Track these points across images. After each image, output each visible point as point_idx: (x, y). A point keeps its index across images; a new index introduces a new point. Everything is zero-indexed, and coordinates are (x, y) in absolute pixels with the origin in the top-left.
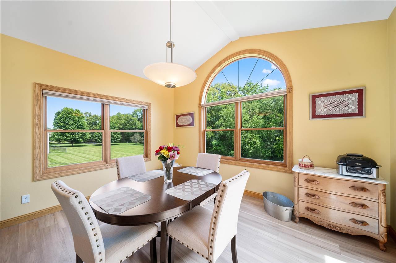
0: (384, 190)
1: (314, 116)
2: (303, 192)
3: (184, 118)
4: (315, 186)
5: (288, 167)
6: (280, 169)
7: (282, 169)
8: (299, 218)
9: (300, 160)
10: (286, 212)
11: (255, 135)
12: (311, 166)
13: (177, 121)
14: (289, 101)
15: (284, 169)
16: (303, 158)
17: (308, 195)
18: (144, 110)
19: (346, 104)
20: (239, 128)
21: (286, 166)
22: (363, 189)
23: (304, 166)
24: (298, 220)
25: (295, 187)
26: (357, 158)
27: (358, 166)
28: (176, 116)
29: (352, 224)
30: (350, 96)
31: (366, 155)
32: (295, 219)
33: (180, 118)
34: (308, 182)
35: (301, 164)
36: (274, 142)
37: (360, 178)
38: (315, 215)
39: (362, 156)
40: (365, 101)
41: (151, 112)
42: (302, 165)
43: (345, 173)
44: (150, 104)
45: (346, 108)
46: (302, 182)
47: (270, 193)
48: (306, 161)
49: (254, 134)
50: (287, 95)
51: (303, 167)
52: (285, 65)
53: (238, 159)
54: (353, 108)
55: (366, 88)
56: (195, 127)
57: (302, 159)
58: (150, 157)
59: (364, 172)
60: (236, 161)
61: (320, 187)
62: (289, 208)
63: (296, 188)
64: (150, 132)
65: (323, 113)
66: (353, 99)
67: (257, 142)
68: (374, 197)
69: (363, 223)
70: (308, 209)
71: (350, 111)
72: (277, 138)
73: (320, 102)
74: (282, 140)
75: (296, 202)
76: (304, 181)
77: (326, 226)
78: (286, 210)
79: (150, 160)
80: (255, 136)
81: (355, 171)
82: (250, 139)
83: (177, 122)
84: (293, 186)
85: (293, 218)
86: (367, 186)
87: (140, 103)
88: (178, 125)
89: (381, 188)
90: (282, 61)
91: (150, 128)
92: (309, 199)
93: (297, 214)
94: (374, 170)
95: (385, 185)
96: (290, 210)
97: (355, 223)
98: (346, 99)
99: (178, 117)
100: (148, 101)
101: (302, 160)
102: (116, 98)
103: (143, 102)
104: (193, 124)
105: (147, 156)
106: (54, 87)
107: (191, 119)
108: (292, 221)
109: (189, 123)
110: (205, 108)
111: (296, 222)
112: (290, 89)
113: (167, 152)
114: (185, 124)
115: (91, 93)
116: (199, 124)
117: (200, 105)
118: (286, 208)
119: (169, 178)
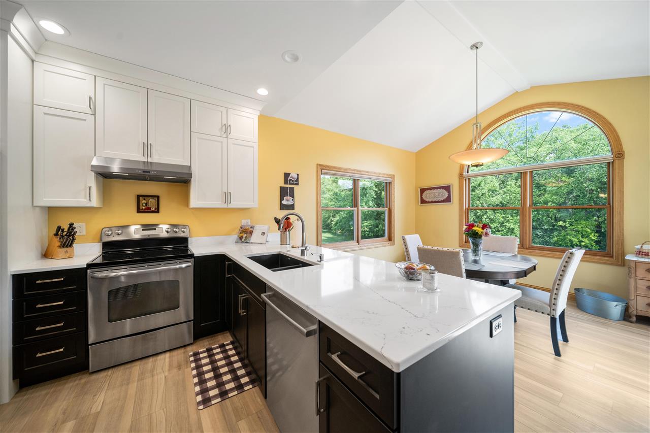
2: (643, 284)
3: (434, 193)
5: (614, 257)
6: (600, 260)
7: (605, 260)
8: (637, 316)
9: (639, 247)
10: (616, 309)
11: (512, 216)
13: (421, 196)
15: (608, 260)
16: (643, 244)
17: (649, 288)
18: (386, 183)
20: (528, 206)
21: (612, 257)
23: (644, 254)
24: (634, 319)
25: (630, 278)
28: (421, 189)
32: (630, 317)
33: (427, 192)
34: (649, 272)
35: (639, 252)
36: (552, 231)
41: (394, 186)
42: (641, 253)
44: (394, 175)
46: (642, 273)
48: (648, 248)
49: (509, 216)
50: (613, 162)
51: (642, 255)
52: (610, 124)
53: (527, 247)
56: (452, 204)
57: (640, 246)
58: (394, 241)
60: (524, 249)
62: (620, 303)
63: (632, 281)
64: (394, 210)
67: (516, 229)
70: (649, 305)
72: (561, 223)
74: (571, 227)
75: (632, 298)
76: (644, 270)
78: (616, 305)
79: (394, 244)
80: (511, 218)
82: (502, 224)
83: (421, 198)
84: (628, 278)
85: (626, 316)
87: (385, 176)
88: (423, 202)
90: (604, 118)
91: (394, 205)
93: (633, 311)
96: (622, 306)
99: (423, 191)
101: (642, 247)
102: (367, 172)
103: (387, 175)
104: (448, 200)
105: (390, 239)
106: (328, 166)
107: (446, 194)
108: (624, 319)
109: (442, 199)
110: (469, 179)
111: (631, 322)
112: (619, 155)
113: (480, 230)
114: (435, 200)
115: (350, 169)
116: (460, 200)
117: (461, 175)
118: (615, 303)
119: (477, 255)
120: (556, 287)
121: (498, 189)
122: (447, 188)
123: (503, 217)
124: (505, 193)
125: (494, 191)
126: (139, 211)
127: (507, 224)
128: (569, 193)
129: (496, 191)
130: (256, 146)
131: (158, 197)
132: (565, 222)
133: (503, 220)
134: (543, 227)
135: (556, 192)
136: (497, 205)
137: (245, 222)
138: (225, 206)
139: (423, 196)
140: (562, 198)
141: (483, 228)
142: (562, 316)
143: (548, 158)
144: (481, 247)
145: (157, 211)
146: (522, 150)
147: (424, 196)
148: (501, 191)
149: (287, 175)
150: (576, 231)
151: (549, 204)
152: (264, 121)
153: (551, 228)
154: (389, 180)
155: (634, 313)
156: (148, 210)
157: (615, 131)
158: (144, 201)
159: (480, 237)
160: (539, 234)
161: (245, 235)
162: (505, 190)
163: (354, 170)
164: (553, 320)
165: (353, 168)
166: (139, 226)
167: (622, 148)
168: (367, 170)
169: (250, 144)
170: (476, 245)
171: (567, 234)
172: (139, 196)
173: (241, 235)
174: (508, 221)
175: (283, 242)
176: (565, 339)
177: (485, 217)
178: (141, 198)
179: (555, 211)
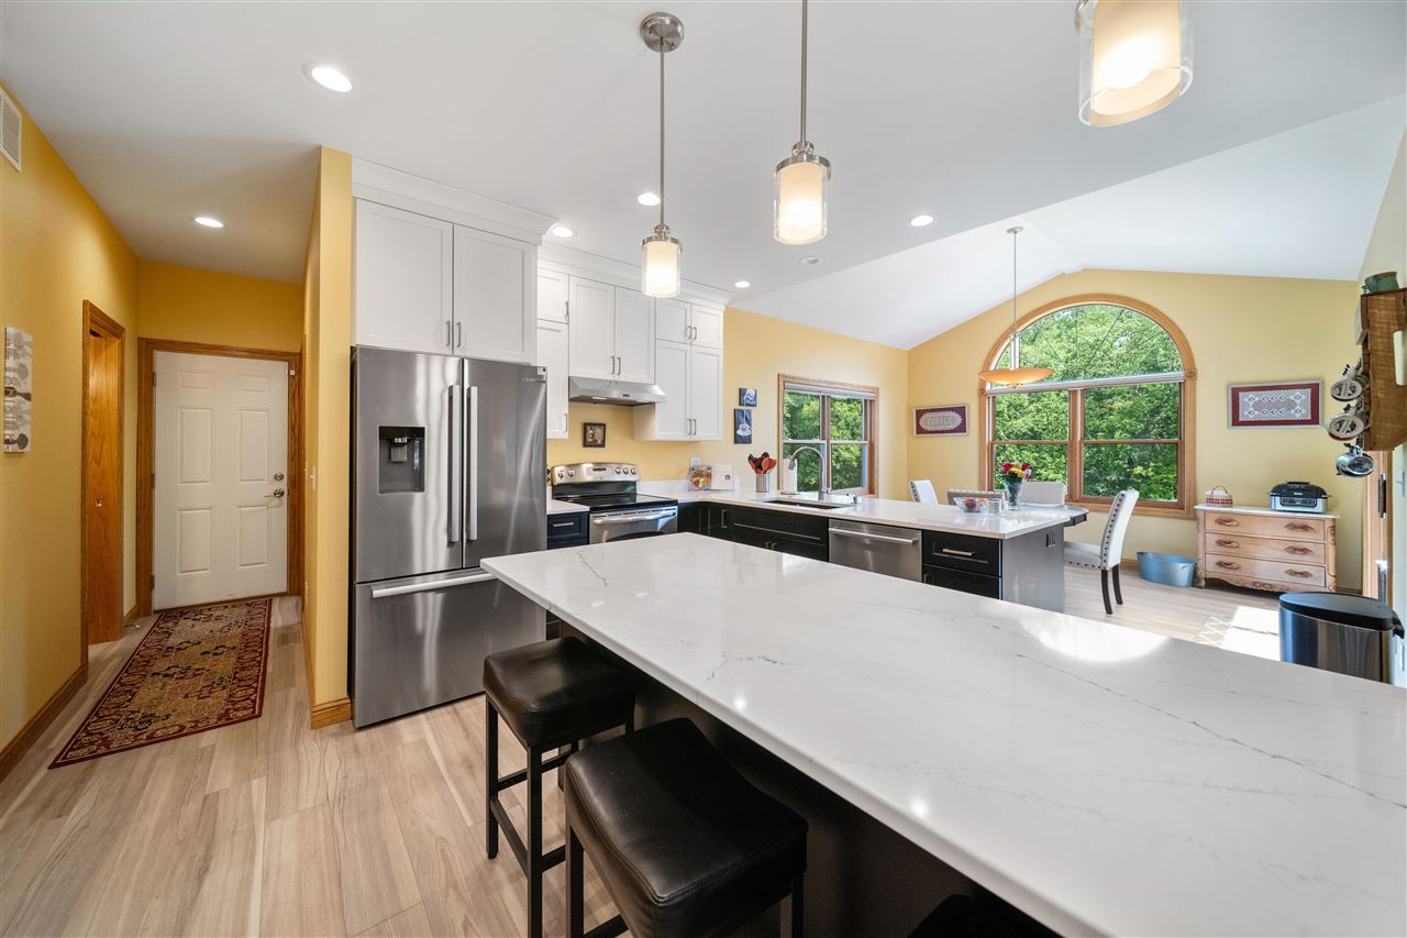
0: (1334, 527)
1: (1236, 422)
2: (1212, 539)
3: (939, 417)
4: (1231, 529)
5: (1186, 508)
6: (1169, 512)
7: (1175, 513)
8: (1206, 580)
9: (1209, 493)
10: (1183, 572)
12: (1228, 502)
13: (917, 420)
14: (1188, 395)
15: (1178, 513)
16: (1214, 490)
17: (1220, 543)
18: (866, 400)
19: (1291, 405)
20: (1079, 439)
21: (1183, 508)
22: (1305, 528)
23: (1213, 501)
24: (1203, 583)
25: (1199, 533)
26: (1297, 486)
27: (1298, 496)
28: (917, 411)
29: (1288, 578)
30: (1298, 392)
31: (1313, 482)
32: (1199, 581)
33: (926, 415)
34: (1220, 523)
35: (1210, 499)
37: (1300, 513)
38: (1231, 572)
39: (1307, 484)
40: (1323, 406)
41: (877, 405)
42: (1211, 501)
43: (1279, 507)
44: (877, 389)
45: (1292, 412)
46: (1211, 525)
47: (1150, 555)
48: (1219, 494)
49: (1046, 455)
50: (1185, 381)
52: (1181, 332)
53: (1078, 499)
54: (1303, 411)
55: (1323, 382)
56: (968, 435)
57: (1211, 491)
58: (878, 493)
59: (1304, 504)
60: (1074, 500)
61: (1241, 530)
62: (1188, 564)
63: (1201, 535)
64: (878, 444)
65: (1251, 418)
66: (1303, 397)
68: (1319, 537)
69: (1304, 574)
70: (1220, 564)
71: (1298, 416)
73: (1246, 400)
75: (1201, 556)
76: (1213, 522)
77: (1249, 586)
78: (1184, 567)
80: (1050, 460)
81: (1292, 503)
83: (918, 425)
84: (1197, 533)
85: (1195, 581)
86: (1310, 524)
87: (864, 388)
88: (920, 431)
89: (1329, 525)
90: (1174, 324)
91: (878, 437)
92: (1222, 549)
93: (1202, 574)
94: (1320, 501)
95: (1334, 520)
96: (1190, 568)
97: (1291, 574)
98: (1292, 398)
99: (920, 413)
100: (875, 385)
101: (1213, 493)
102: (842, 384)
103: (869, 388)
104: (962, 428)
105: (871, 491)
106: (793, 378)
107: (959, 420)
108: (1193, 585)
109: (952, 427)
110: (994, 397)
111: (1200, 588)
112: (1192, 374)
113: (1020, 471)
114: (940, 428)
115: (820, 381)
116: (980, 430)
117: (982, 391)
118: (1183, 565)
119: (1014, 505)
120: (1108, 534)
121: (1026, 404)
122: (961, 411)
123: (1035, 459)
124: (1038, 411)
125: (1018, 407)
126: (586, 444)
127: (1042, 471)
128: (1155, 411)
129: (1021, 405)
130: (721, 353)
131: (604, 425)
132: (1146, 467)
133: (1034, 463)
134: (1108, 478)
135: (1130, 412)
136: (1024, 434)
137: (695, 461)
138: (688, 438)
139: (921, 422)
140: (1142, 422)
141: (1023, 469)
142: (1115, 569)
143: (1117, 344)
144: (1019, 495)
145: (603, 445)
146: (1070, 327)
147: (923, 421)
148: (1031, 407)
149: (742, 392)
150: (1165, 484)
151: (1117, 434)
152: (731, 316)
153: (1121, 478)
154: (870, 396)
155: (1203, 575)
156: (594, 445)
157: (1187, 342)
158: (591, 432)
159: (1020, 480)
160: (1101, 490)
161: (702, 480)
162: (1039, 405)
163: (825, 382)
164: (1104, 573)
165: (823, 379)
166: (591, 465)
167: (1194, 366)
168: (842, 381)
169: (713, 351)
170: (1013, 491)
171: (1151, 491)
172: (585, 425)
173: (695, 479)
174: (1045, 466)
175: (760, 489)
176: (1119, 601)
177: (1003, 458)
178: (588, 428)
179: (1129, 447)
